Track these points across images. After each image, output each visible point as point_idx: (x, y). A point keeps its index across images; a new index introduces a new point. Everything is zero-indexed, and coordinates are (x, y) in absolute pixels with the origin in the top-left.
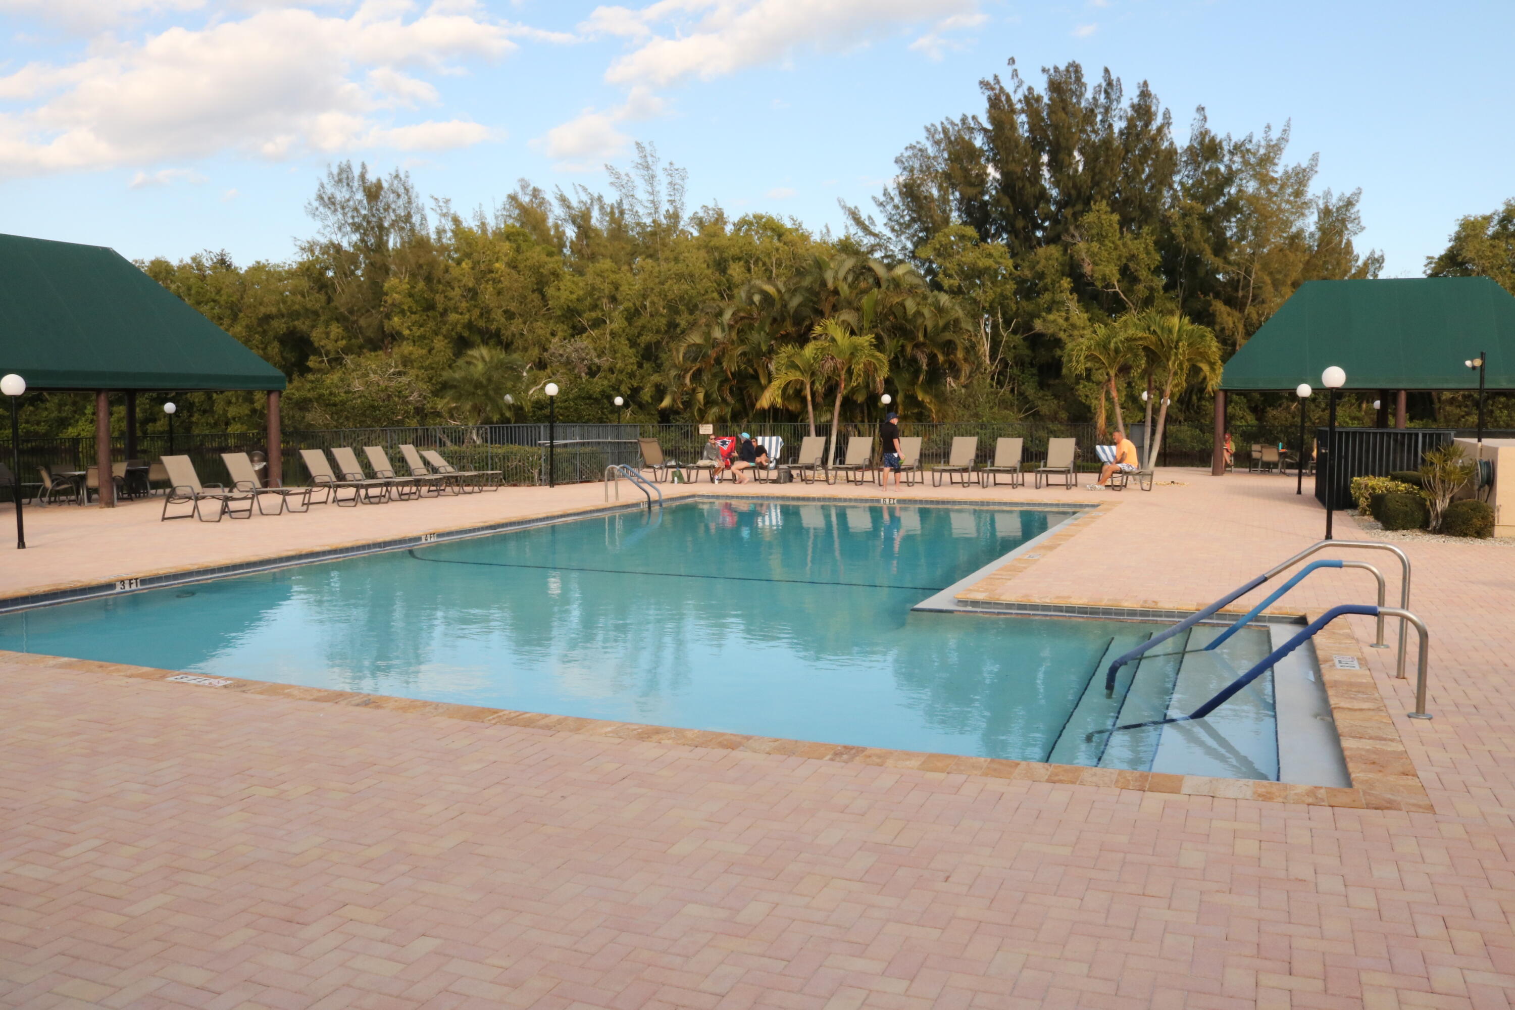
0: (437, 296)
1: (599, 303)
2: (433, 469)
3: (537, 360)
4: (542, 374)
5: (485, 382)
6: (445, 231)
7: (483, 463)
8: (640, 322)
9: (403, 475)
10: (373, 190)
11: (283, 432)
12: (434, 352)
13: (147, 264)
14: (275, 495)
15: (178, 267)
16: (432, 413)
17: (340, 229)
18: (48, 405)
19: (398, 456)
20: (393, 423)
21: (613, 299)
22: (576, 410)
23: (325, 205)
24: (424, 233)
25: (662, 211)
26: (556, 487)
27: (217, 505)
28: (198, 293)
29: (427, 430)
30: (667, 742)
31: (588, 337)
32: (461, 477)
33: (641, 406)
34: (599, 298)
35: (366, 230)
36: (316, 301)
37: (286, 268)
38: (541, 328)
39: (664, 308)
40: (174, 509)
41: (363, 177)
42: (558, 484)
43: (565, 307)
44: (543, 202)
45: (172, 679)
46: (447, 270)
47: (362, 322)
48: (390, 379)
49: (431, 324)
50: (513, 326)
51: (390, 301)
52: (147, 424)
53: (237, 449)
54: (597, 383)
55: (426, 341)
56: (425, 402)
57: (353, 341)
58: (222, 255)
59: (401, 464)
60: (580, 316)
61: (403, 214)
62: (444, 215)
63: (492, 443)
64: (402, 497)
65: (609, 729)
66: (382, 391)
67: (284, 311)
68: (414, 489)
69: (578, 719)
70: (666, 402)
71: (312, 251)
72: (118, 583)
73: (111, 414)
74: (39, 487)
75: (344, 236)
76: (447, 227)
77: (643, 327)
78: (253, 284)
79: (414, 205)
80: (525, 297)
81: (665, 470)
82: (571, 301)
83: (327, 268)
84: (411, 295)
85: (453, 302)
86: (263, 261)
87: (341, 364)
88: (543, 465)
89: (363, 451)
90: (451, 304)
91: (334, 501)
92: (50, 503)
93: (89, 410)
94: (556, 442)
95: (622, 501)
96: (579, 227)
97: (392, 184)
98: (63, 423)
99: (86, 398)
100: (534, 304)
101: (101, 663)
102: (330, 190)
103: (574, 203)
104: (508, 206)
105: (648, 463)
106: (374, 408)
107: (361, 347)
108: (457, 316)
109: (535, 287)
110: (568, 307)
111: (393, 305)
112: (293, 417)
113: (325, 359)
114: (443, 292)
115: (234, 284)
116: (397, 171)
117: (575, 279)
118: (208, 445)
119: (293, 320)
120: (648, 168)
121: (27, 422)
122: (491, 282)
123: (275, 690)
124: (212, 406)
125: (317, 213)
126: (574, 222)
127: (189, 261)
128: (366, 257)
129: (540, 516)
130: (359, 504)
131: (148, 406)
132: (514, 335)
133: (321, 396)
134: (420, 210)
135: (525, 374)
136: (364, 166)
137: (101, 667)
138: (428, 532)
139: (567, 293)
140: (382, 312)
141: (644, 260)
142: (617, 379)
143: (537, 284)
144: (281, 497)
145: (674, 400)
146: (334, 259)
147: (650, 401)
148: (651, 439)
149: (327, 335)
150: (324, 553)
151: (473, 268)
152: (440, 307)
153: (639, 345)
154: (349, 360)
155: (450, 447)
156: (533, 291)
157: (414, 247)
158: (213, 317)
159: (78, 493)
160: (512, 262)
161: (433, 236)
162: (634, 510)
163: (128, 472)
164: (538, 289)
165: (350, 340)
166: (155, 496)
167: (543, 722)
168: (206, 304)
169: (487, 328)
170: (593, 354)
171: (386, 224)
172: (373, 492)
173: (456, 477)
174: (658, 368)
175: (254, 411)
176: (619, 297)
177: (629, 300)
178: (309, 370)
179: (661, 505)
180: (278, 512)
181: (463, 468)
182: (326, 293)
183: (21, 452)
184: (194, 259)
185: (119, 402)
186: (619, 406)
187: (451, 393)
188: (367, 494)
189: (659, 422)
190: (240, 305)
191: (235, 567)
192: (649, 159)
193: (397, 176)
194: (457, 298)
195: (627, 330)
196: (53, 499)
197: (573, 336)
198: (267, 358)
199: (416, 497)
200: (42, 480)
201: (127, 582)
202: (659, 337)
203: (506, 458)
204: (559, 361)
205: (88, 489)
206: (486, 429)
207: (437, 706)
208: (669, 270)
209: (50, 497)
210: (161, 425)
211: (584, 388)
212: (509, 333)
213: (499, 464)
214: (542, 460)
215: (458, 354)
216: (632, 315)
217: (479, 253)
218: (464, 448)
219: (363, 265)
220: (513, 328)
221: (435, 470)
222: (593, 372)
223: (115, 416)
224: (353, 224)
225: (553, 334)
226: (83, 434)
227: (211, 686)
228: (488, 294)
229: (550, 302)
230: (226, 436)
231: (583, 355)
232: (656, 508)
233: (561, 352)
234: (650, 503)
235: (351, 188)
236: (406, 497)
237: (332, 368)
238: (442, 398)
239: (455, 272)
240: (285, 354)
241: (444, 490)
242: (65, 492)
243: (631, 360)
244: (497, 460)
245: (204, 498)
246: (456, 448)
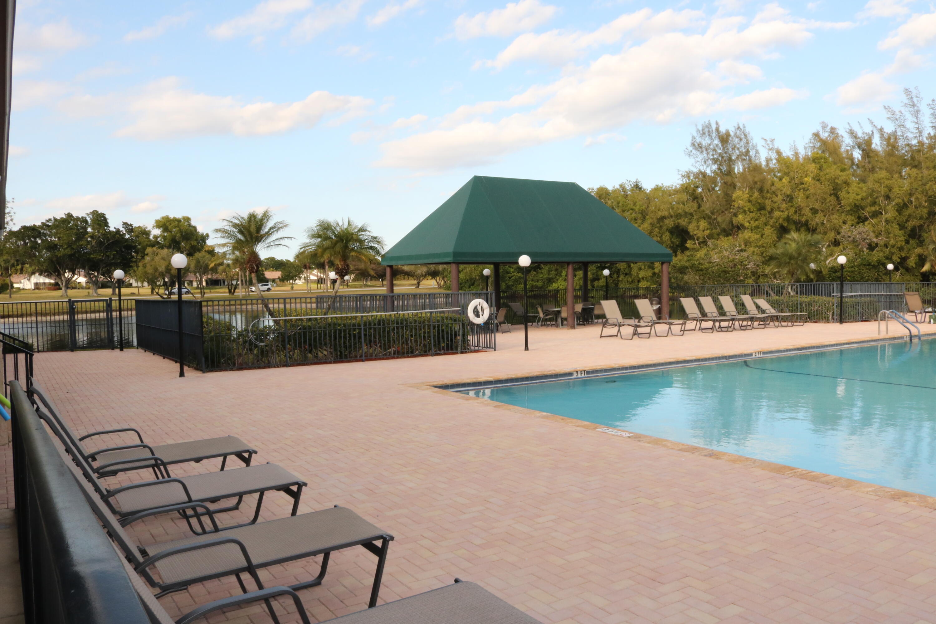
0: (767, 201)
1: (877, 200)
2: (762, 311)
3: (833, 240)
4: (836, 249)
5: (796, 255)
6: (771, 160)
7: (795, 307)
8: (907, 212)
9: (743, 314)
10: (725, 137)
11: (671, 286)
12: (764, 236)
13: (595, 190)
14: (664, 324)
15: (612, 191)
16: (762, 275)
17: (705, 162)
18: (543, 271)
19: (740, 302)
20: (737, 282)
21: (887, 197)
22: (859, 273)
23: (696, 149)
24: (757, 161)
25: (925, 134)
26: (844, 324)
27: (631, 330)
28: (623, 205)
29: (759, 286)
30: (913, 503)
31: (869, 224)
32: (780, 316)
33: (907, 270)
34: (877, 197)
35: (721, 162)
36: (691, 207)
37: (673, 188)
38: (836, 219)
39: (926, 202)
40: (608, 331)
41: (717, 130)
42: (846, 322)
43: (853, 204)
44: (837, 136)
45: (600, 430)
46: (773, 184)
47: (720, 219)
48: (735, 255)
49: (763, 219)
50: (817, 218)
51: (736, 206)
52: (594, 281)
53: (644, 297)
54: (874, 255)
55: (759, 230)
56: (758, 268)
57: (714, 231)
58: (636, 182)
59: (741, 307)
60: (863, 210)
61: (744, 151)
62: (771, 149)
63: (801, 295)
64: (742, 328)
65: (870, 489)
66: (731, 262)
67: (672, 214)
68: (749, 323)
69: (848, 480)
70: (926, 268)
71: (689, 177)
72: (575, 373)
73: (575, 276)
74: (537, 316)
75: (707, 167)
76: (773, 157)
77: (910, 216)
78: (654, 198)
79: (750, 145)
80: (825, 199)
81: (924, 314)
82: (857, 200)
83: (697, 187)
84: (750, 201)
85: (777, 204)
86: (660, 185)
87: (706, 245)
88: (835, 309)
89: (718, 299)
90: (775, 206)
91: (699, 329)
92: (542, 325)
93: (564, 274)
94: (845, 294)
95: (891, 334)
96: (863, 150)
97: (736, 133)
98: (550, 281)
99: (562, 267)
100: (832, 203)
101: (563, 417)
102: (698, 140)
103: (860, 135)
104: (813, 141)
105: (911, 309)
106: (725, 272)
107: (718, 234)
108: (780, 213)
109: (832, 192)
110: (855, 204)
111: (739, 207)
112: (677, 278)
113: (697, 242)
114: (770, 198)
115: (643, 199)
116: (738, 125)
117: (860, 185)
118: (628, 294)
119: (678, 219)
120: (914, 105)
121: (532, 280)
122: (802, 191)
123: (657, 442)
124: (630, 272)
125: (692, 154)
126: (859, 147)
127: (618, 187)
128: (722, 179)
129: (832, 343)
130: (715, 332)
131: (595, 271)
132: (817, 224)
133: (694, 265)
134: (754, 147)
135: (824, 249)
136: (717, 123)
137: (563, 419)
138: (757, 350)
139: (854, 194)
140: (732, 212)
141: (910, 170)
142: (890, 252)
143: (834, 190)
144: (668, 326)
145: (932, 266)
146: (702, 181)
147: (914, 266)
148: (915, 293)
149: (698, 227)
150: (692, 361)
151: (790, 182)
152: (768, 208)
153: (906, 228)
154: (710, 243)
155: (774, 297)
156: (831, 195)
157: (752, 171)
158: (632, 219)
159: (556, 321)
160: (816, 176)
161: (764, 163)
162: (900, 341)
163: (583, 309)
164: (834, 194)
165: (712, 230)
166: (597, 323)
167: (824, 479)
168: (628, 212)
169: (799, 220)
170: (872, 235)
171: (733, 158)
172: (724, 324)
173: (777, 316)
174: (921, 243)
175: (654, 274)
176: (892, 196)
177: (899, 198)
178: (687, 249)
179: (919, 339)
180: (666, 335)
181: (781, 311)
182: (698, 202)
183: (528, 297)
184: (621, 186)
185: (580, 269)
186: (890, 271)
187: (773, 263)
188: (720, 325)
189: (921, 281)
190: (647, 212)
191: (639, 367)
192: (915, 100)
193: (739, 128)
194: (779, 202)
195: (897, 218)
196: (543, 323)
197: (858, 223)
198: (661, 242)
199: (751, 328)
200: (538, 313)
201: (579, 372)
202: (922, 222)
203: (810, 304)
204: (848, 241)
205: (562, 319)
206: (797, 286)
207: (755, 461)
208: (930, 175)
209: (542, 322)
210: (602, 282)
211: (865, 259)
212: (814, 223)
213: (805, 308)
214: (835, 306)
215: (780, 238)
216: (901, 208)
217: (794, 172)
218: (782, 297)
219: (720, 184)
220: (817, 220)
221: (763, 312)
222: (871, 247)
223: (578, 277)
224: (713, 159)
225: (844, 223)
226: (561, 287)
227: (621, 436)
228: (800, 198)
229: (842, 202)
230: (638, 289)
231: (865, 236)
232: (915, 340)
233: (849, 235)
234: (911, 337)
235: (712, 137)
236: (744, 328)
237: (701, 247)
238: (769, 265)
239: (778, 185)
240: (673, 240)
241: (769, 324)
242: (550, 320)
243: (901, 239)
244: (804, 306)
245: (624, 325)
246: (777, 297)
